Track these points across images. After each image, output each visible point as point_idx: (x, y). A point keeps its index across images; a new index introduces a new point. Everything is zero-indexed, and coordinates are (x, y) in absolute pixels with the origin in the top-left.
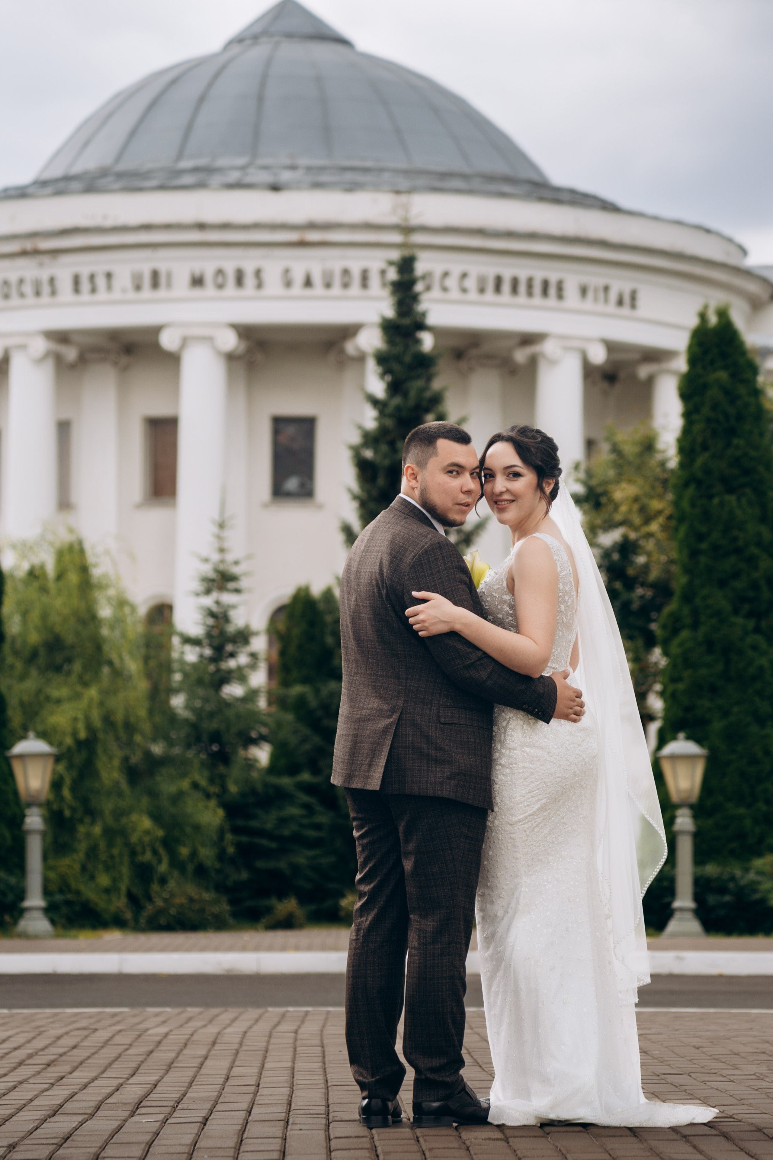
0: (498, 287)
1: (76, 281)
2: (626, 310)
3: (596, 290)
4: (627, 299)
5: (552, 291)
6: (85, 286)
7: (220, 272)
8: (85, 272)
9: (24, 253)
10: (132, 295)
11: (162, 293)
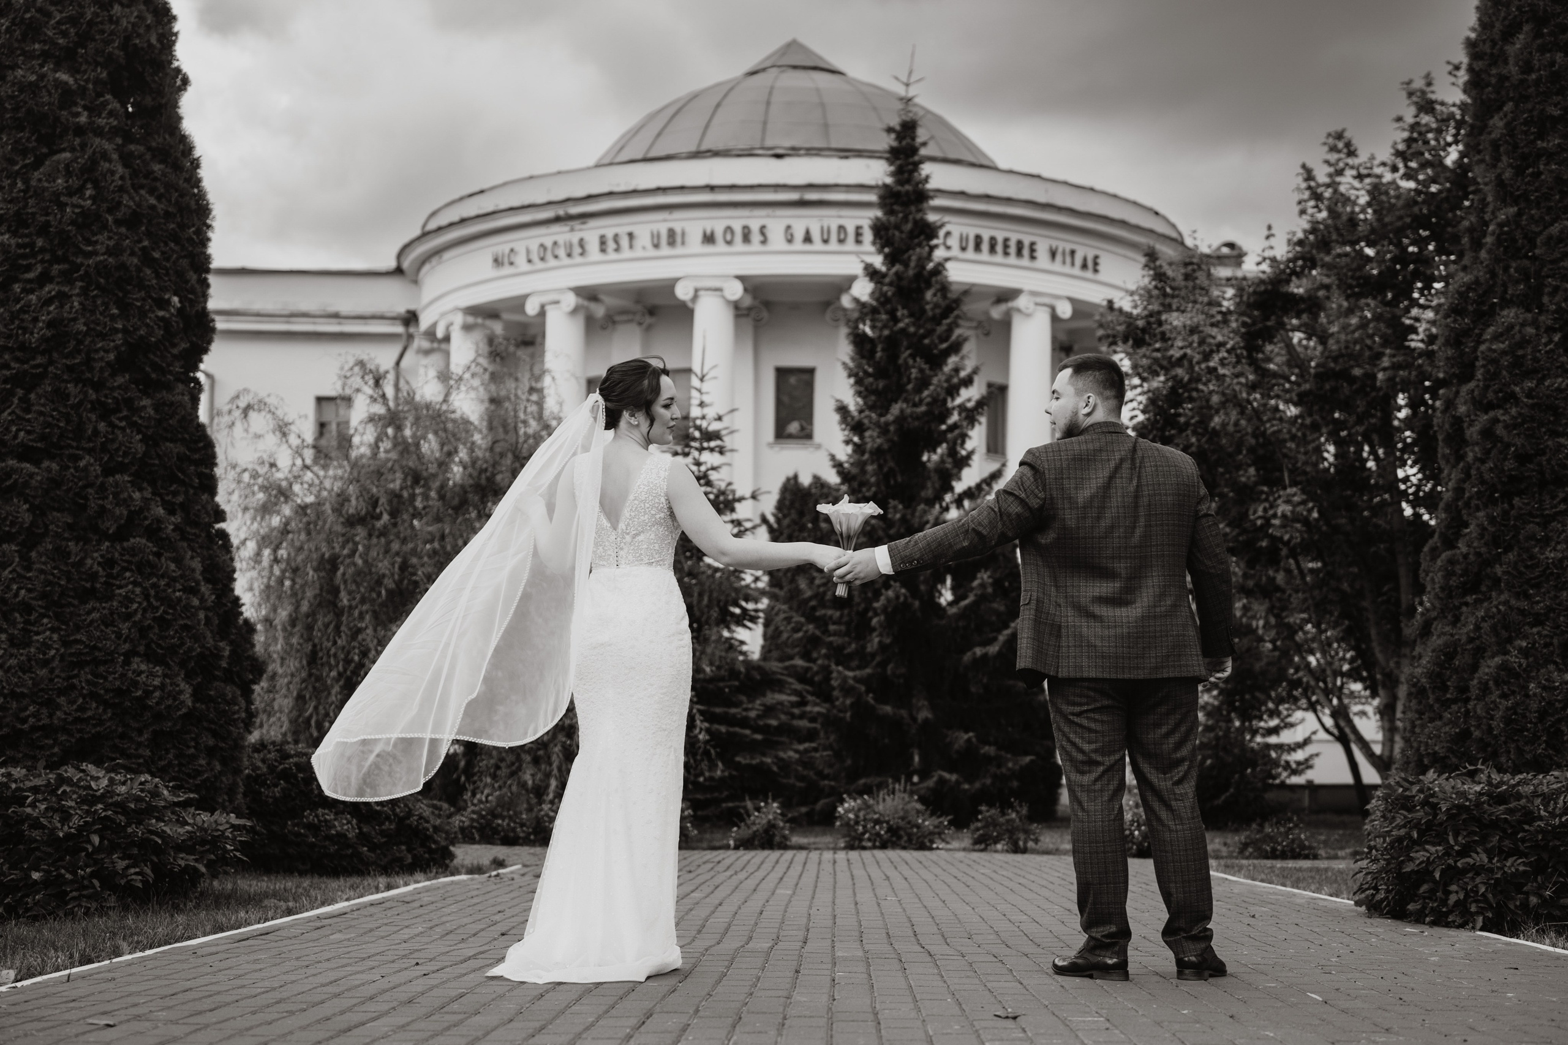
0: (978, 247)
1: (603, 242)
2: (1089, 274)
3: (1064, 253)
4: (1090, 264)
5: (1026, 252)
6: (611, 245)
7: (729, 229)
8: (610, 233)
9: (557, 220)
10: (653, 252)
11: (679, 250)
